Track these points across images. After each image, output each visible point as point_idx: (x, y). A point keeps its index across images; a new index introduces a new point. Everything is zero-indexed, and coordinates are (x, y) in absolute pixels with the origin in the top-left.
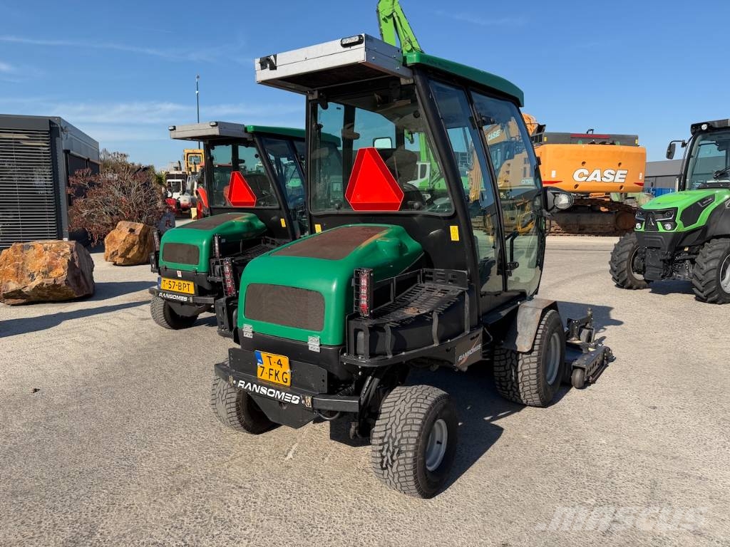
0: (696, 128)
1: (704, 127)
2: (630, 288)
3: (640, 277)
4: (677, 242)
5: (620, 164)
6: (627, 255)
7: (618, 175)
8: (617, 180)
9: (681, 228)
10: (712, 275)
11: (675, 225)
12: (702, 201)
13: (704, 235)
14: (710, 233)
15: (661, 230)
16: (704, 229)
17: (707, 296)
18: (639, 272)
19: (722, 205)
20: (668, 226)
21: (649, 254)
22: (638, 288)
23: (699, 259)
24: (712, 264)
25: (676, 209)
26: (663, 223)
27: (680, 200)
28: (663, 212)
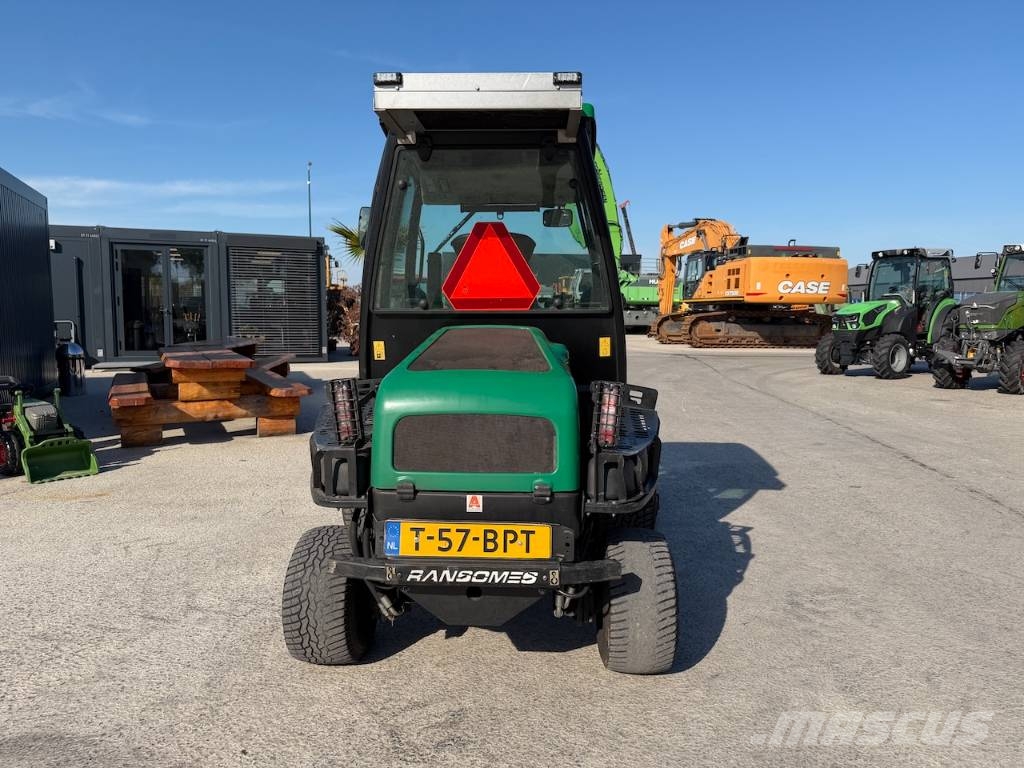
0: (875, 255)
1: (881, 255)
2: (831, 373)
3: (838, 365)
4: (861, 337)
5: (823, 276)
6: (827, 349)
7: (822, 287)
8: (821, 292)
9: (863, 327)
10: (884, 358)
11: (858, 325)
12: (877, 309)
13: (880, 332)
14: (884, 331)
15: (850, 328)
16: (880, 328)
17: (882, 374)
18: (837, 362)
19: (892, 312)
20: (854, 326)
21: (843, 346)
22: (836, 374)
23: (875, 348)
24: (884, 351)
25: (859, 314)
26: (851, 324)
27: (863, 308)
28: (851, 317)
